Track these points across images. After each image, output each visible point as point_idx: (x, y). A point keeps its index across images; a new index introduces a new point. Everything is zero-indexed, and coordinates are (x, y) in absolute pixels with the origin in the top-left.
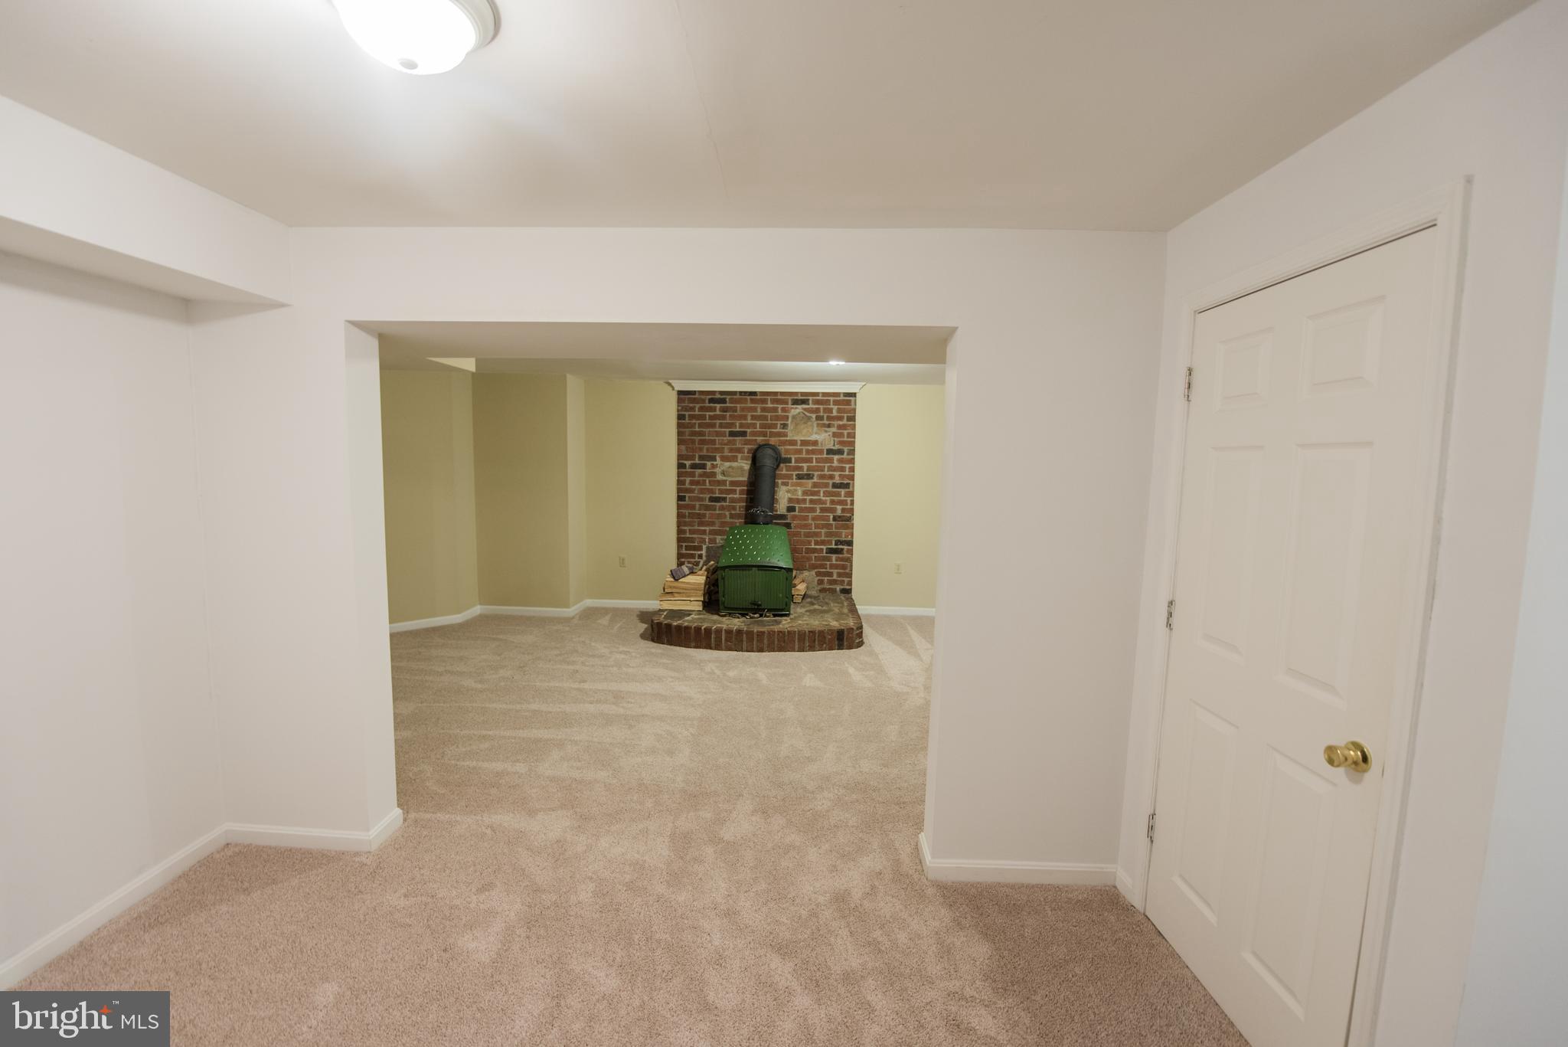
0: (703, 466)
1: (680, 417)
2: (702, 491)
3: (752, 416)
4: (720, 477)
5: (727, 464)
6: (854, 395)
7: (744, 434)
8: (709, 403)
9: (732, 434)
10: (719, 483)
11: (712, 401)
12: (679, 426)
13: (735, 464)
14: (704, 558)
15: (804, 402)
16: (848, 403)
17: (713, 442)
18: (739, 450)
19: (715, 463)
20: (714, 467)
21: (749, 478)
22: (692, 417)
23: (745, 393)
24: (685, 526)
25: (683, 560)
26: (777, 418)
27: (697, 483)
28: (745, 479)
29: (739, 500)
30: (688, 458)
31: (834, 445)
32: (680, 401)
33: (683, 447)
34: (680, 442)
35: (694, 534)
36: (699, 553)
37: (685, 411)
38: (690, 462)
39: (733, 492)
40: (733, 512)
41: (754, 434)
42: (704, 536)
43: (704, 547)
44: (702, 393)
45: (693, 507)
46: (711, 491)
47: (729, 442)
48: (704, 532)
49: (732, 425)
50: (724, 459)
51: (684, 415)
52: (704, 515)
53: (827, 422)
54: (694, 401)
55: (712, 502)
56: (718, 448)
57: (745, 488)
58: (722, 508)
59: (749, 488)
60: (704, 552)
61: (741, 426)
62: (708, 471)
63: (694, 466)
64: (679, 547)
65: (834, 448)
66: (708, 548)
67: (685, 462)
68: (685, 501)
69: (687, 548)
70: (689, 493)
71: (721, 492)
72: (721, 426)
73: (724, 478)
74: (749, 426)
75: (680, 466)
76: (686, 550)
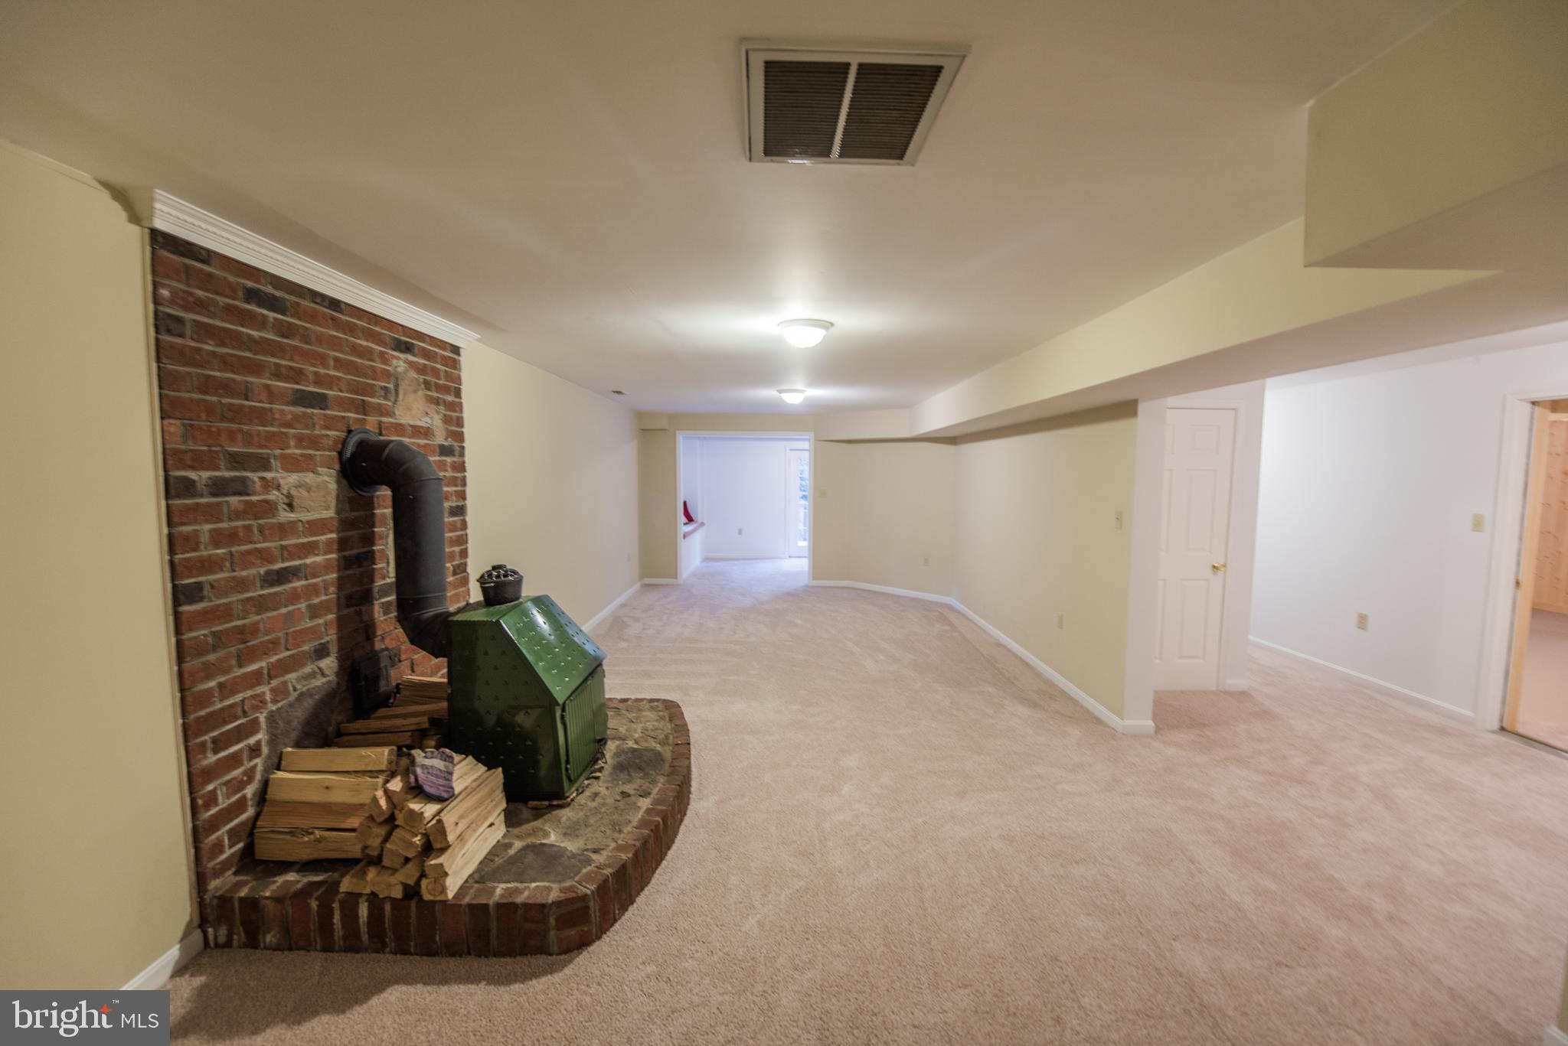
0: (241, 488)
1: (163, 324)
2: (246, 559)
3: (336, 359)
4: (285, 516)
5: (293, 478)
6: (456, 350)
7: (320, 401)
8: (247, 300)
9: (302, 399)
10: (284, 529)
11: (252, 295)
12: (161, 352)
13: (309, 478)
14: (265, 750)
15: (407, 348)
16: (455, 364)
17: (262, 416)
18: (314, 442)
19: (269, 475)
20: (268, 485)
21: (338, 512)
22: (205, 332)
23: (323, 296)
24: (209, 677)
25: (210, 787)
26: (375, 374)
27: (232, 537)
28: (331, 513)
29: (326, 567)
30: (199, 461)
31: (446, 439)
32: (157, 268)
33: (175, 426)
34: (168, 409)
35: (233, 693)
36: (252, 741)
37: (186, 308)
38: (205, 475)
39: (310, 549)
40: (316, 601)
41: (342, 403)
42: (259, 690)
43: (262, 718)
44: (228, 262)
45: (226, 613)
46: (265, 556)
47: (296, 418)
48: (257, 678)
49: (297, 375)
50: (292, 465)
51: (179, 320)
52: (255, 629)
53: (435, 395)
54: (207, 282)
55: (271, 585)
56: (273, 434)
57: (334, 535)
58: (295, 597)
59: (342, 534)
60: (261, 736)
61: (319, 380)
62: (254, 498)
63: (219, 488)
64: (190, 754)
65: (446, 444)
66: (271, 718)
67: (192, 475)
68: (201, 599)
69: (218, 745)
70: (211, 571)
71: (287, 552)
72: (277, 374)
73: (292, 516)
74: (330, 382)
75: (173, 488)
76: (215, 752)
